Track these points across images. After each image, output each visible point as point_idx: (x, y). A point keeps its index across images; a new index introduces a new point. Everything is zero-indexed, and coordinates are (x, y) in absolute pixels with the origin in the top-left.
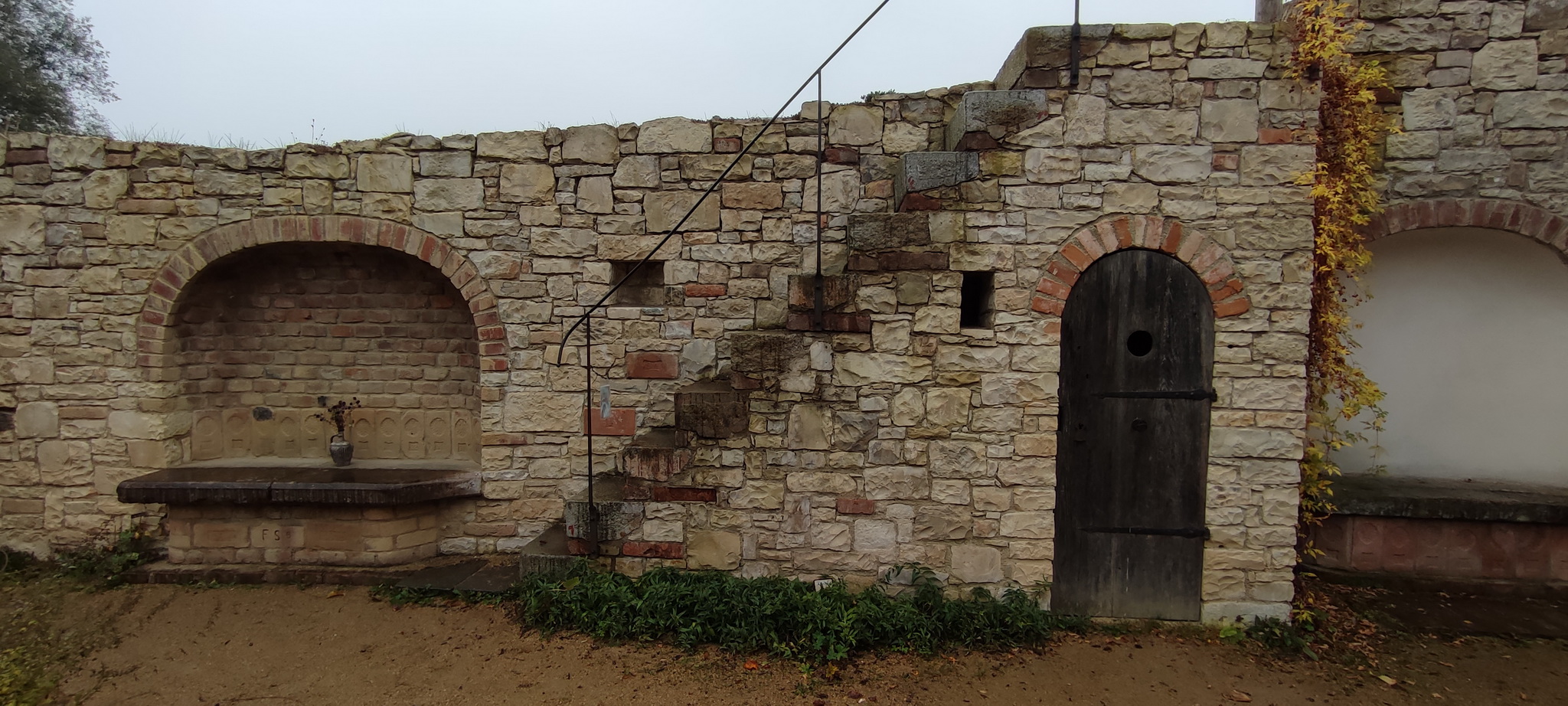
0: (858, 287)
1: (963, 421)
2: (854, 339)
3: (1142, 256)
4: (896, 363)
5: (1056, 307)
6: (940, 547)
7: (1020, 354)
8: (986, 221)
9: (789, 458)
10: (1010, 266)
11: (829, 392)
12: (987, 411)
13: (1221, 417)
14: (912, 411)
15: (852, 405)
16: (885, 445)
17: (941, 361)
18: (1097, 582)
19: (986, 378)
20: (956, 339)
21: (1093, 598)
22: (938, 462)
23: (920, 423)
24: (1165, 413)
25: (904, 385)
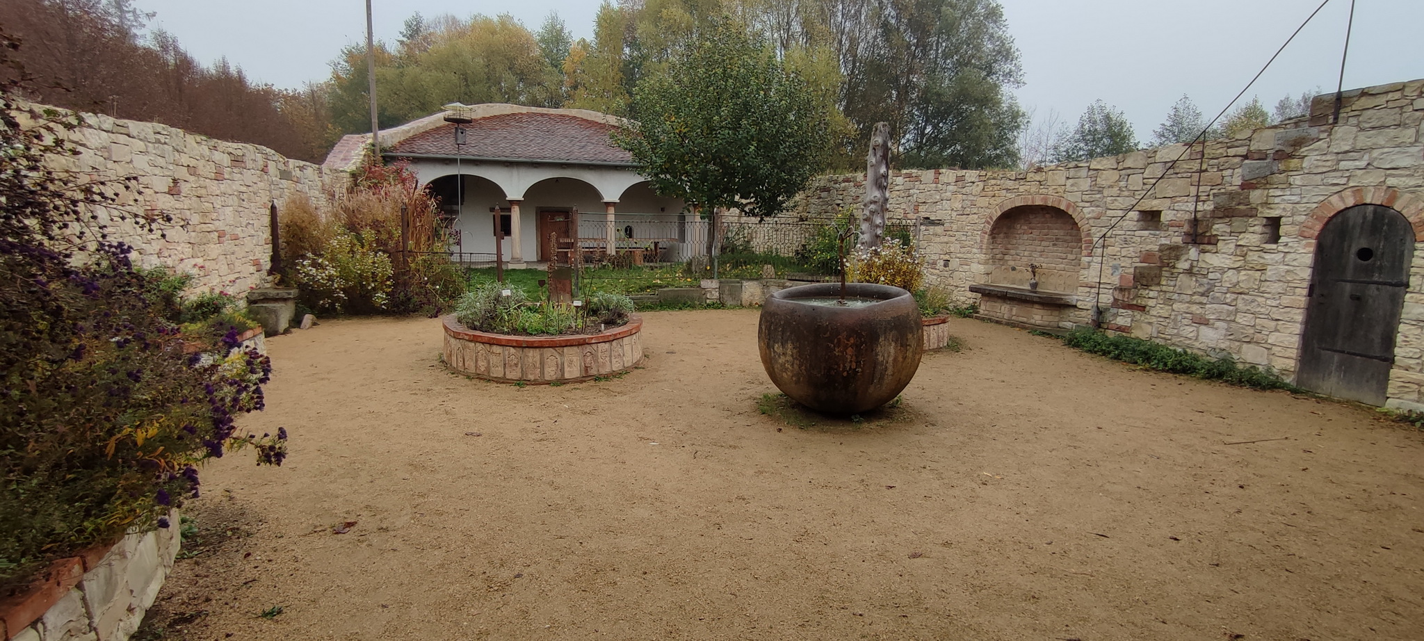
0: (1214, 224)
1: (1256, 287)
2: (1209, 247)
3: (1371, 208)
4: (1227, 259)
5: (1312, 235)
6: (1237, 344)
7: (1289, 257)
8: (1279, 193)
9: (1175, 296)
10: (1289, 214)
11: (1195, 270)
12: (1268, 283)
13: (1412, 297)
14: (1230, 280)
15: (1205, 276)
16: (1217, 295)
17: (1248, 258)
18: (1324, 377)
19: (1269, 267)
20: (1257, 249)
21: (1320, 383)
22: (1241, 305)
23: (1235, 286)
24: (1376, 292)
25: (1229, 269)
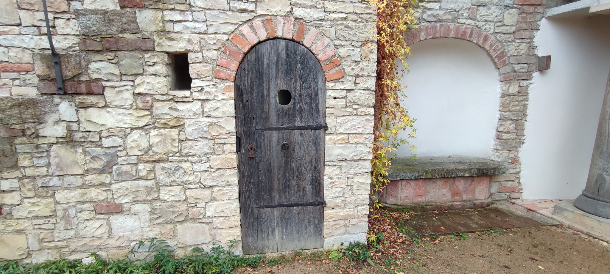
0: (89, 62)
1: (176, 150)
2: (91, 99)
3: (282, 43)
4: (125, 115)
5: (229, 75)
6: (169, 227)
7: (208, 106)
8: (177, 17)
10: (197, 48)
12: (190, 143)
13: (331, 139)
14: (139, 146)
15: (97, 144)
16: (124, 168)
17: (156, 112)
18: (268, 235)
19: (187, 122)
20: (165, 98)
21: (266, 243)
22: (161, 176)
23: (146, 153)
24: (300, 138)
25: (133, 129)
